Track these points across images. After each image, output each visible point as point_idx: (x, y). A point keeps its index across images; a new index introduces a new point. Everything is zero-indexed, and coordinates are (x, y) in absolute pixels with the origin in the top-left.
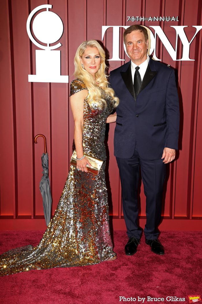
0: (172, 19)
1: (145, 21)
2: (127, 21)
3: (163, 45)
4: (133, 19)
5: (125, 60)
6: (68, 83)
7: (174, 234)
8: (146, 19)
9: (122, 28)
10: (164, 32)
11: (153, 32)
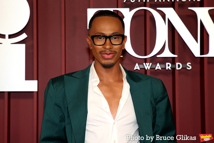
3: (179, 34)
6: (37, 92)
9: (117, 11)
11: (163, 15)
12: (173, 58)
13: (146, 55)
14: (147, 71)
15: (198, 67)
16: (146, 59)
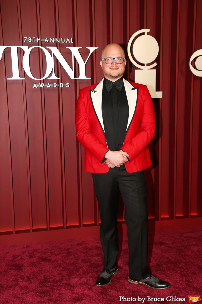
0: (67, 41)
1: (41, 42)
2: (24, 42)
3: (61, 64)
4: (30, 40)
5: (25, 79)
7: (83, 241)
8: (43, 40)
9: (20, 48)
10: (60, 52)
11: (50, 52)
12: (58, 80)
13: (40, 78)
14: (42, 88)
15: (74, 85)
16: (41, 81)
